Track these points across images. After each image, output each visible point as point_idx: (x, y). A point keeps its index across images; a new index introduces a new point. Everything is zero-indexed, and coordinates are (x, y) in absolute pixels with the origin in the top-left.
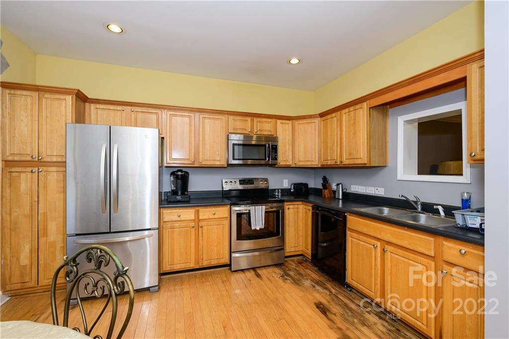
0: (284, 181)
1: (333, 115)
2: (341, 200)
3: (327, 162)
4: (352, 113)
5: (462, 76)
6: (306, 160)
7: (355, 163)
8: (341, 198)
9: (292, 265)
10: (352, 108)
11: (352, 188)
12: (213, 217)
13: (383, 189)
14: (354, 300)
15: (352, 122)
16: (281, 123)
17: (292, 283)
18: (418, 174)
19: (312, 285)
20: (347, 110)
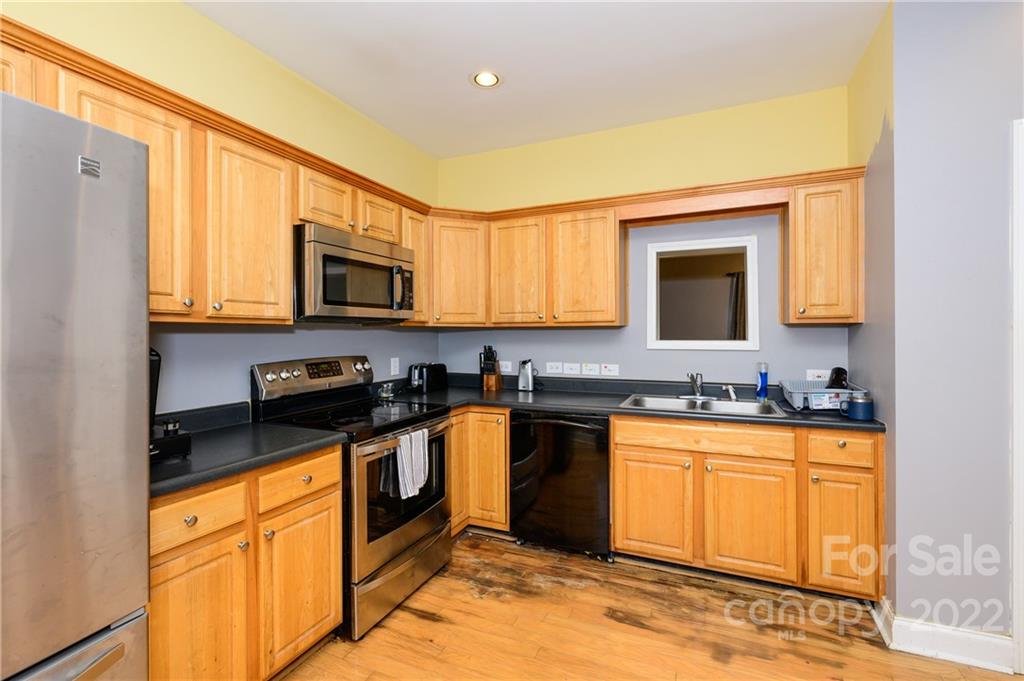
0: (392, 360)
1: (531, 221)
2: (530, 394)
3: (514, 317)
4: (582, 226)
5: (784, 200)
6: (461, 311)
7: (589, 319)
8: (531, 389)
9: (466, 557)
10: (581, 215)
11: (548, 368)
12: (308, 492)
13: (617, 366)
14: (638, 577)
15: (582, 241)
16: (410, 218)
17: (518, 596)
18: (661, 339)
19: (554, 582)
20: (568, 216)
